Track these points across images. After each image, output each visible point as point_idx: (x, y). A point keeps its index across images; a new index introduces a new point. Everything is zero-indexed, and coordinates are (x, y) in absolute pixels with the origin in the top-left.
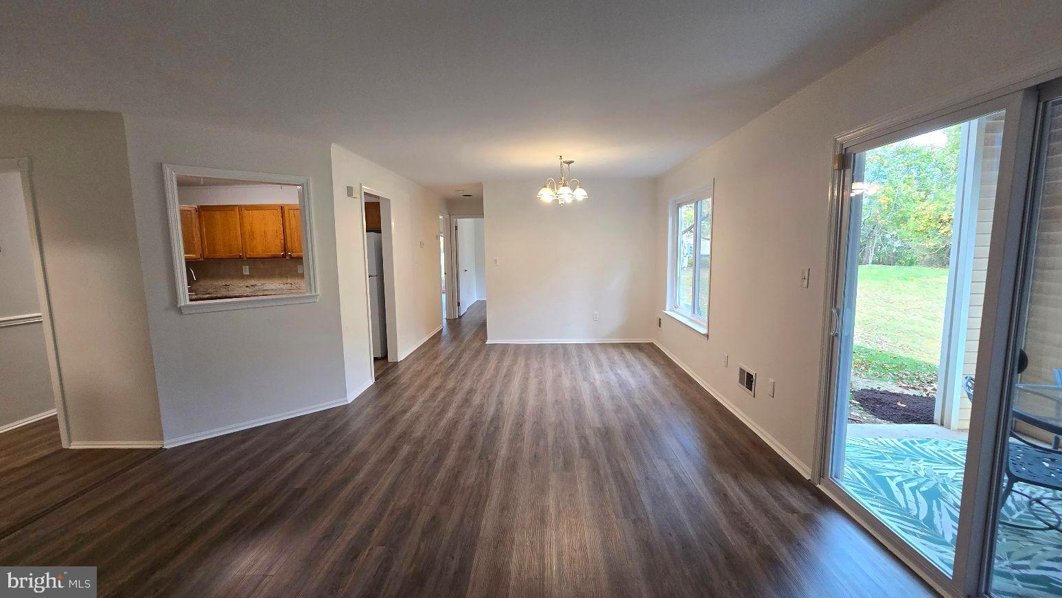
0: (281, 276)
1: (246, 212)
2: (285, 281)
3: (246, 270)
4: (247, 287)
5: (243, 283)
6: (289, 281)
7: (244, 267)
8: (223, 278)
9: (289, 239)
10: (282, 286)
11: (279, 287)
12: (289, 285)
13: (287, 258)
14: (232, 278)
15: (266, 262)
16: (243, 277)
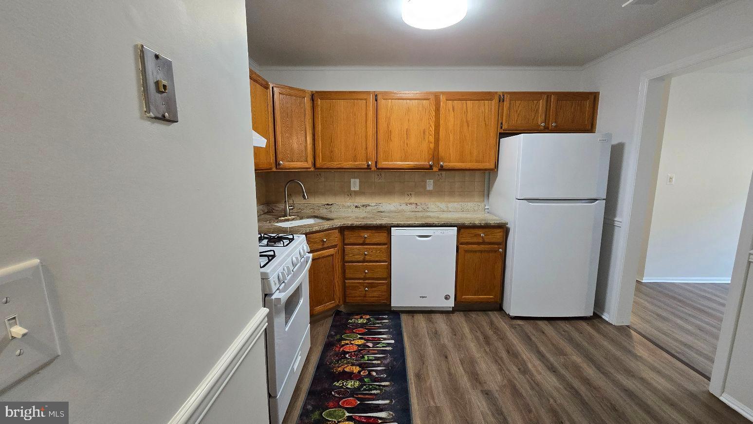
0: (403, 193)
1: (383, 101)
2: (407, 199)
3: (355, 184)
4: (356, 207)
5: (349, 202)
6: (413, 200)
7: (352, 180)
8: (323, 194)
9: (441, 143)
10: (404, 207)
11: (400, 208)
12: (414, 206)
13: (435, 169)
14: (335, 194)
15: (383, 175)
16: (351, 194)
